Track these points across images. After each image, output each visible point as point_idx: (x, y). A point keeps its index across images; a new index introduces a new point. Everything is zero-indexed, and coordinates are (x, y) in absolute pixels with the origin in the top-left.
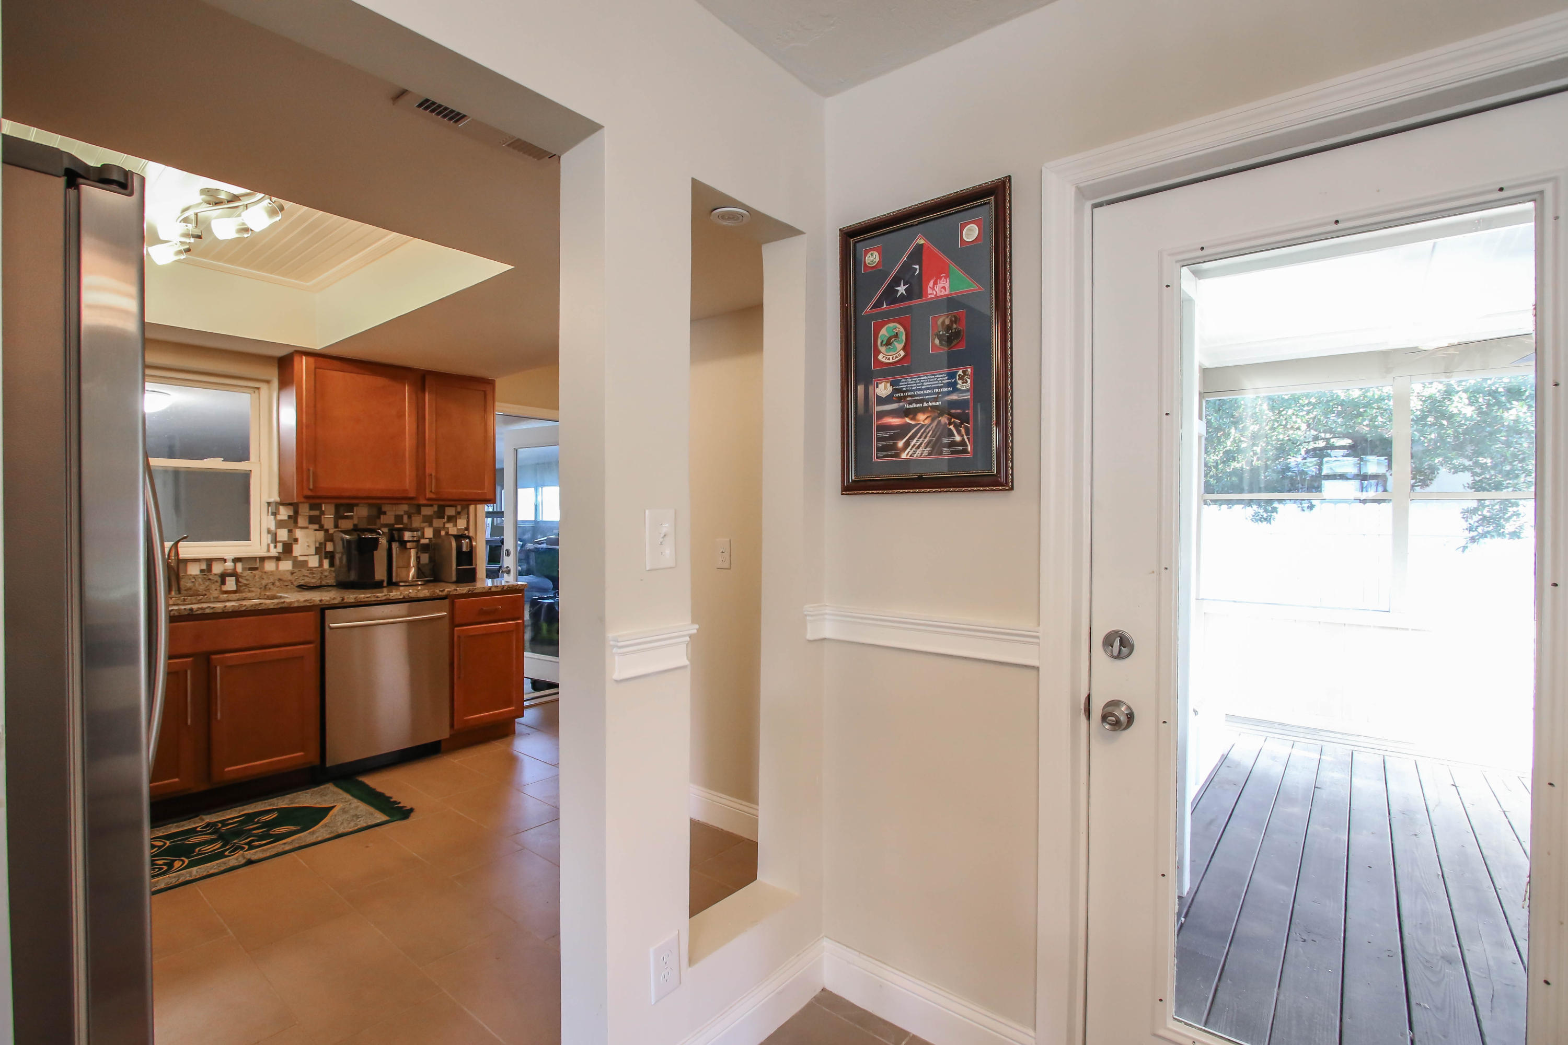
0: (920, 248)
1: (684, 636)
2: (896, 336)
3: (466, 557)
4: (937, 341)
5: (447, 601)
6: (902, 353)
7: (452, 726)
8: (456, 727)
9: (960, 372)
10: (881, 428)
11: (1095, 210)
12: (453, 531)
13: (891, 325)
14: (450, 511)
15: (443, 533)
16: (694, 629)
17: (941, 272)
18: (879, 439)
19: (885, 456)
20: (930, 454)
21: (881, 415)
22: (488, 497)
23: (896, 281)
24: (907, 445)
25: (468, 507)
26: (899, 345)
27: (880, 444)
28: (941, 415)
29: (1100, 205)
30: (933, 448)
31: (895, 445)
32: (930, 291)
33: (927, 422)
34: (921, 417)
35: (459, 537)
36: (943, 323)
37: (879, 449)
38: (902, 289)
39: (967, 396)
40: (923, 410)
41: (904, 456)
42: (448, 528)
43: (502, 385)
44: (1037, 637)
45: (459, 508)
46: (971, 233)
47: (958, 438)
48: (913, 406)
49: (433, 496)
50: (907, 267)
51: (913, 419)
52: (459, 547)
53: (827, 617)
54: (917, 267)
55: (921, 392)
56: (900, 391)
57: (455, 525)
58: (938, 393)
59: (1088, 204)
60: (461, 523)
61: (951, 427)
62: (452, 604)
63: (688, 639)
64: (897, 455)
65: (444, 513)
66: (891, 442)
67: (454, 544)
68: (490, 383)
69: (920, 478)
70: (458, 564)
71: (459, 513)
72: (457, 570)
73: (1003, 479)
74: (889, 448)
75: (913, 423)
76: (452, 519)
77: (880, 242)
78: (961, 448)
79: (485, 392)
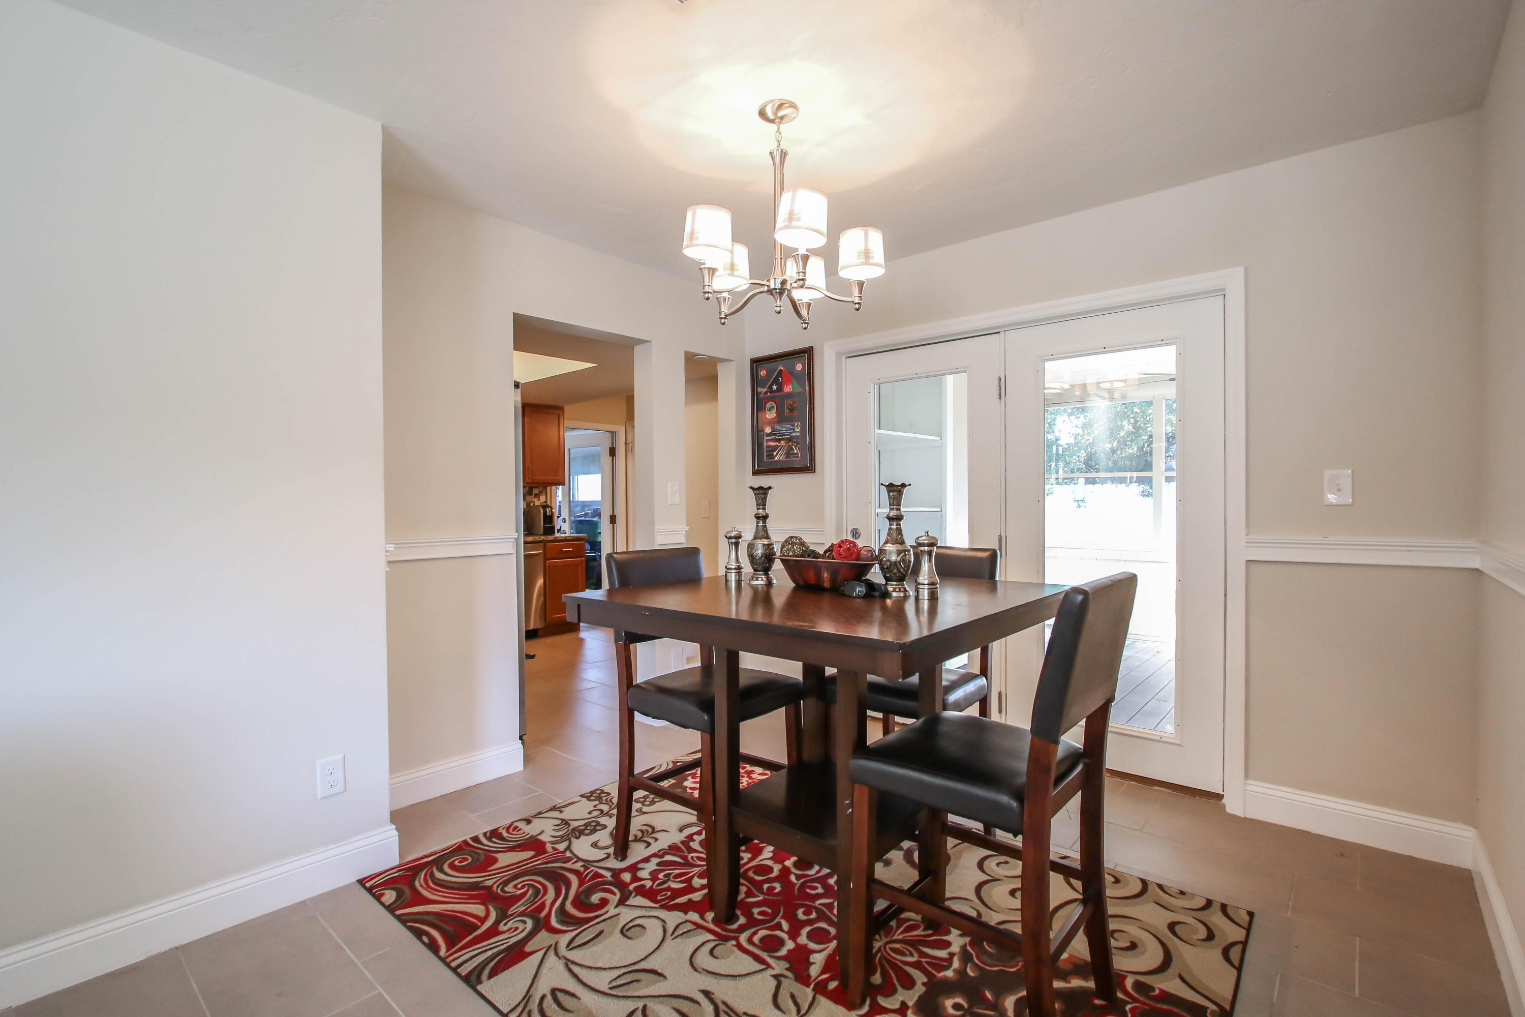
0: (781, 371)
1: (684, 531)
2: (773, 407)
3: (549, 519)
4: (788, 411)
5: (541, 544)
6: (775, 415)
7: (545, 620)
8: (547, 620)
9: (796, 424)
10: (767, 447)
11: (847, 359)
12: (537, 503)
13: (771, 402)
14: (536, 491)
15: (532, 505)
16: (687, 528)
17: (789, 382)
18: (767, 451)
19: (769, 459)
20: (786, 458)
21: (768, 441)
22: (561, 481)
23: (772, 384)
24: (777, 454)
25: (546, 488)
26: (774, 411)
27: (767, 453)
28: (789, 442)
29: (849, 357)
30: (787, 455)
31: (773, 454)
32: (785, 389)
33: (784, 444)
34: (782, 442)
35: (545, 507)
36: (790, 403)
37: (767, 456)
38: (775, 387)
39: (798, 434)
40: (783, 439)
41: (776, 459)
42: (535, 502)
43: (568, 409)
44: (823, 531)
45: (541, 489)
46: (799, 367)
47: (796, 451)
48: (779, 437)
49: (530, 481)
50: (777, 377)
51: (779, 443)
52: (545, 513)
53: (747, 530)
54: (780, 378)
55: (782, 432)
56: (774, 431)
57: (539, 500)
58: (788, 433)
59: (844, 357)
60: (543, 499)
61: (793, 447)
62: (545, 546)
63: (685, 532)
64: (774, 458)
65: (532, 492)
66: (771, 453)
67: (542, 511)
68: (561, 409)
69: (782, 468)
70: (544, 523)
71: (541, 492)
72: (544, 526)
73: (810, 468)
74: (770, 456)
75: (779, 445)
76: (537, 496)
77: (766, 366)
78: (797, 456)
79: (559, 415)
